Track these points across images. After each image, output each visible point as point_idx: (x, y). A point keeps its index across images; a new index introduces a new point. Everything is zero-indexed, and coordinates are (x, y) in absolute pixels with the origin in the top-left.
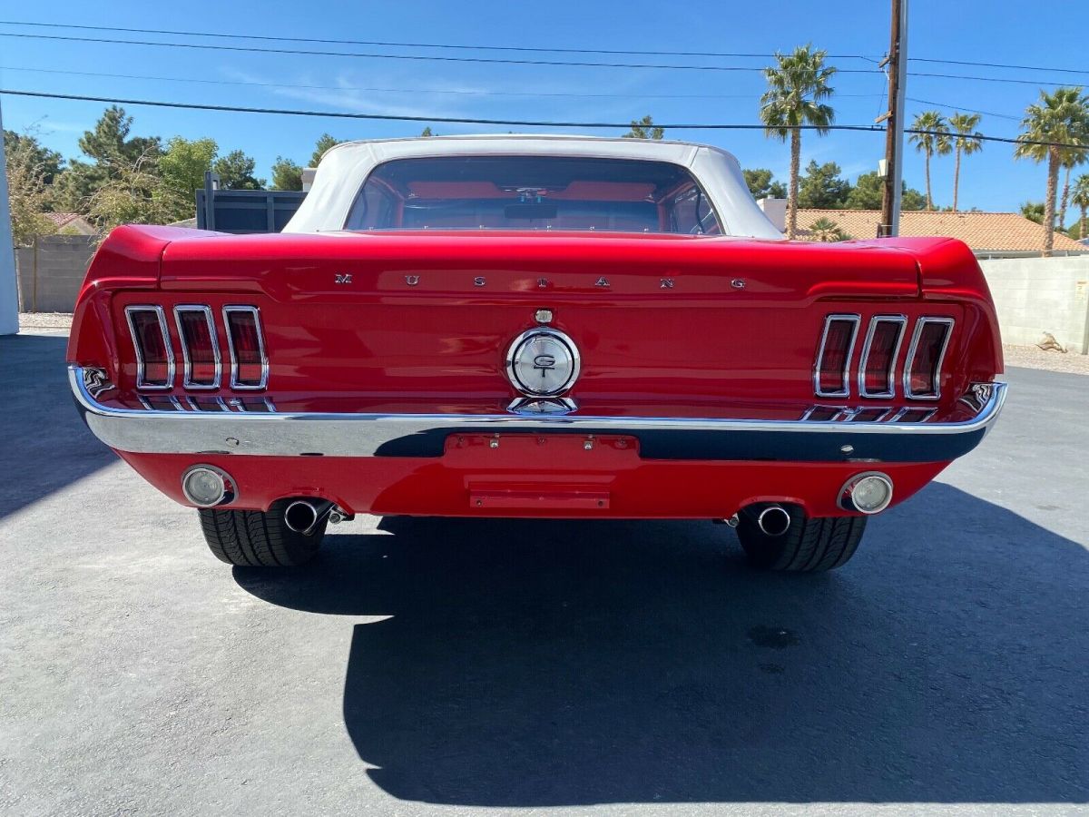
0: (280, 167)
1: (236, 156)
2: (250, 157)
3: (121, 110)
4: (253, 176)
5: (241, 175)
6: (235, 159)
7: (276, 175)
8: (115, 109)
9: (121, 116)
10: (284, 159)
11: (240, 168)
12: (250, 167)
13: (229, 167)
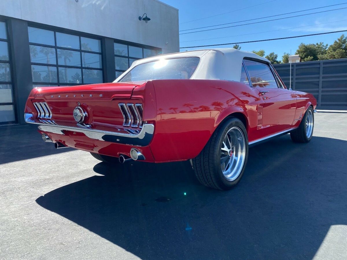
0: (285, 56)
1: (272, 54)
2: (276, 54)
3: (238, 45)
4: (277, 60)
5: (273, 60)
6: (271, 55)
7: (283, 59)
8: (236, 45)
9: (238, 47)
10: (286, 53)
11: (273, 58)
12: (276, 57)
13: (269, 58)
